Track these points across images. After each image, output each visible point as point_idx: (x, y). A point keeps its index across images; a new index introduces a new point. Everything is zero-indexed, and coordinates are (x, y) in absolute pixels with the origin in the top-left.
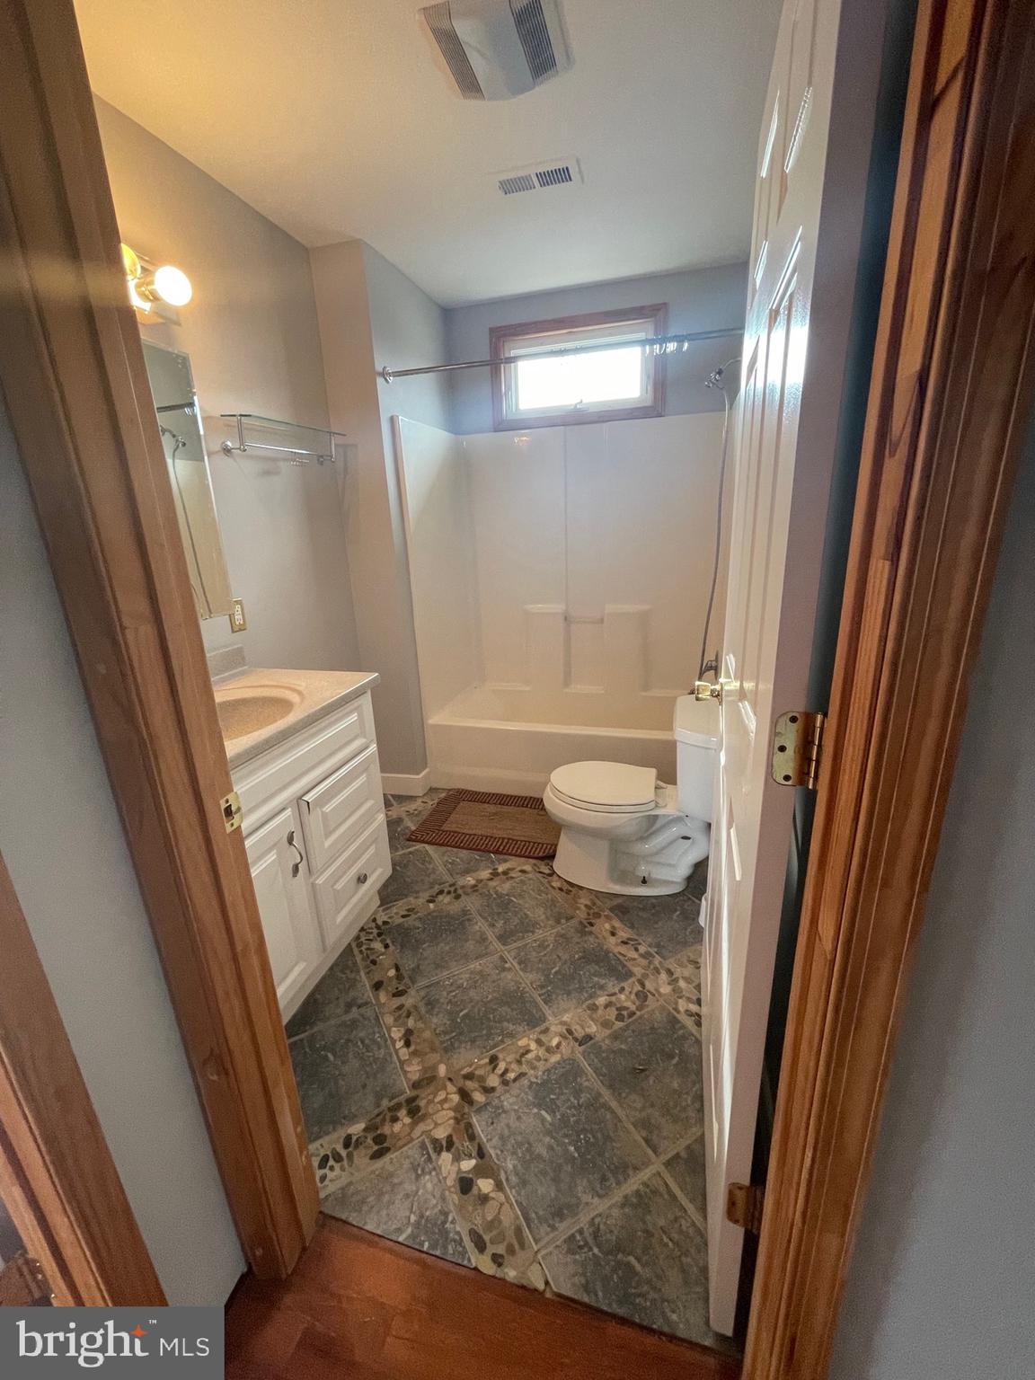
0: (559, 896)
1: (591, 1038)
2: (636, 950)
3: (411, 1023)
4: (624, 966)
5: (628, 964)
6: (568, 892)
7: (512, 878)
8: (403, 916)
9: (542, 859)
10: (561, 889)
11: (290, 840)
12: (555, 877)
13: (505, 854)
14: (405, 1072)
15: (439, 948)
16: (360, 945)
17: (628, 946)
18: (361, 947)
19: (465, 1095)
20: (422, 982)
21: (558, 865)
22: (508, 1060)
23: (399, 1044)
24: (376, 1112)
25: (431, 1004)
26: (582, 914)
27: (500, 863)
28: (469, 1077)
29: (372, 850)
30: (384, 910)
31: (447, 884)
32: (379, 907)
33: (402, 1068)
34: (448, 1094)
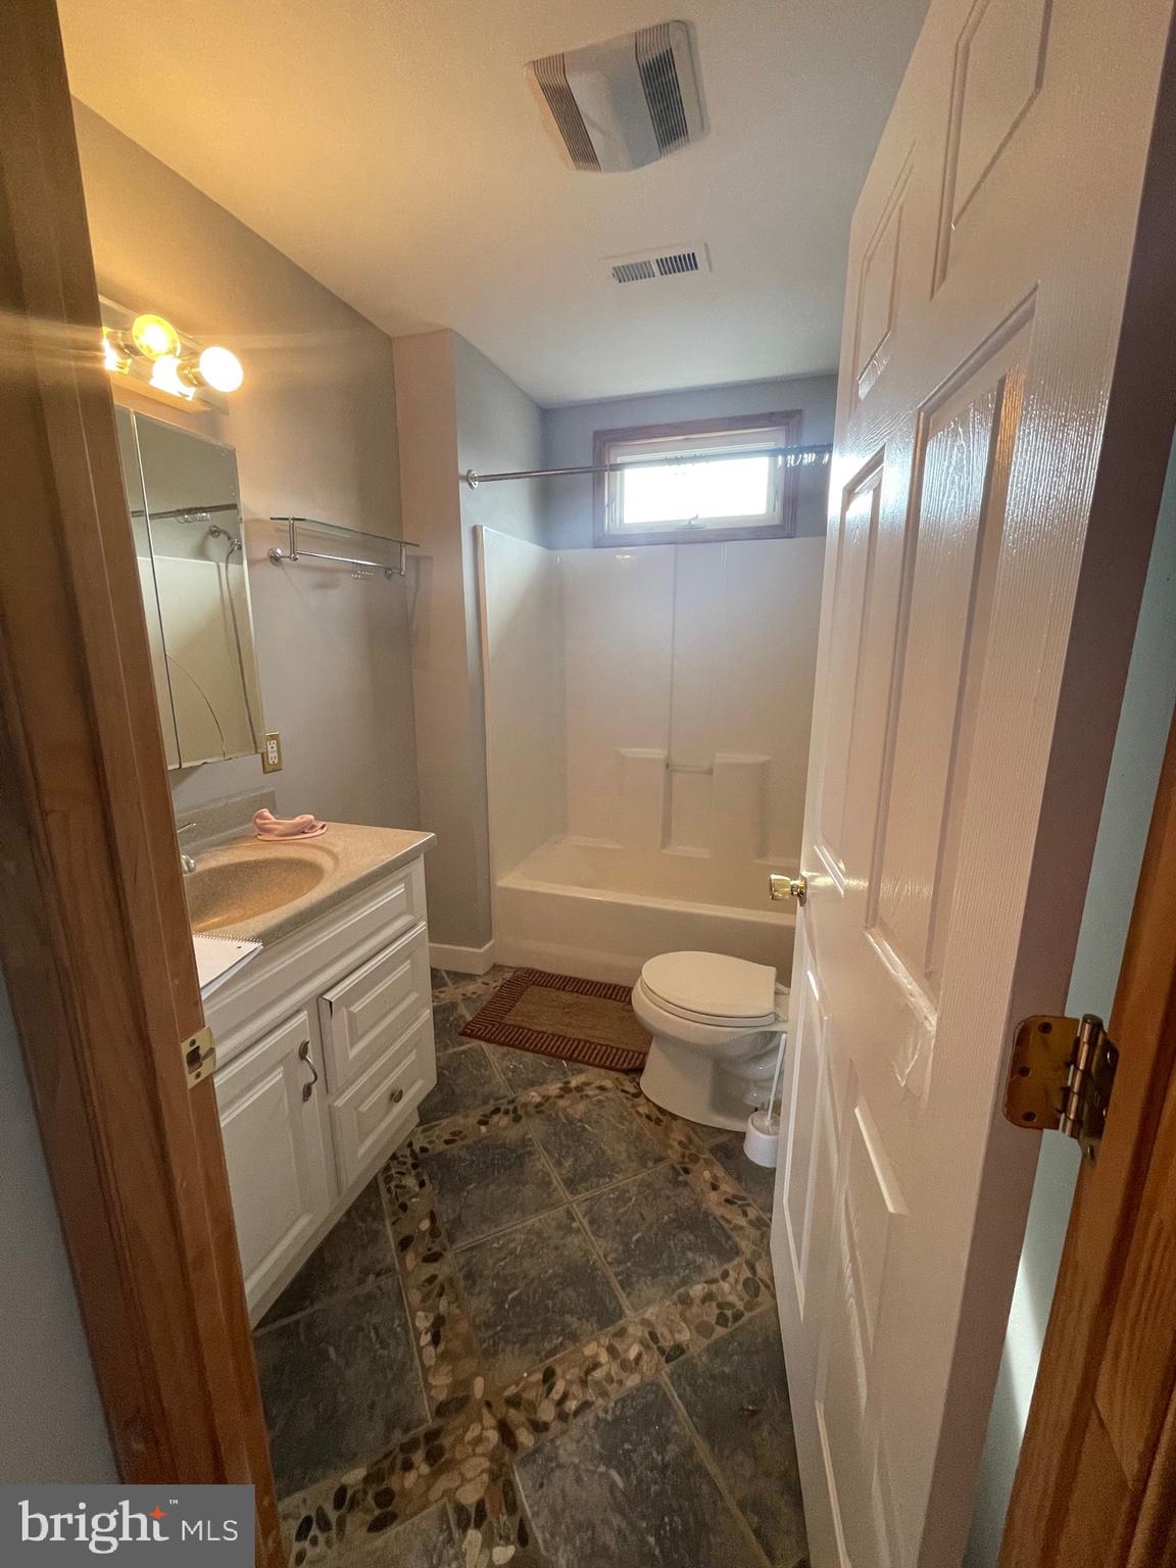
0: (648, 1129)
1: (683, 1352)
2: (745, 1214)
3: (443, 1305)
4: (729, 1238)
5: (733, 1234)
6: (658, 1122)
7: (587, 1096)
8: (447, 1142)
9: (627, 1072)
10: (648, 1117)
11: (303, 1052)
12: (641, 1100)
13: (580, 1062)
14: (428, 1386)
15: (489, 1191)
16: (388, 1179)
17: (733, 1207)
18: (389, 1183)
19: (506, 1431)
20: (464, 1242)
21: (646, 1082)
22: (568, 1377)
23: (426, 1339)
24: (384, 1450)
25: (471, 1277)
26: (674, 1155)
27: (573, 1075)
28: (514, 1402)
29: (413, 1056)
30: (424, 1131)
31: (505, 1101)
32: (417, 1126)
33: (425, 1380)
34: (483, 1429)
